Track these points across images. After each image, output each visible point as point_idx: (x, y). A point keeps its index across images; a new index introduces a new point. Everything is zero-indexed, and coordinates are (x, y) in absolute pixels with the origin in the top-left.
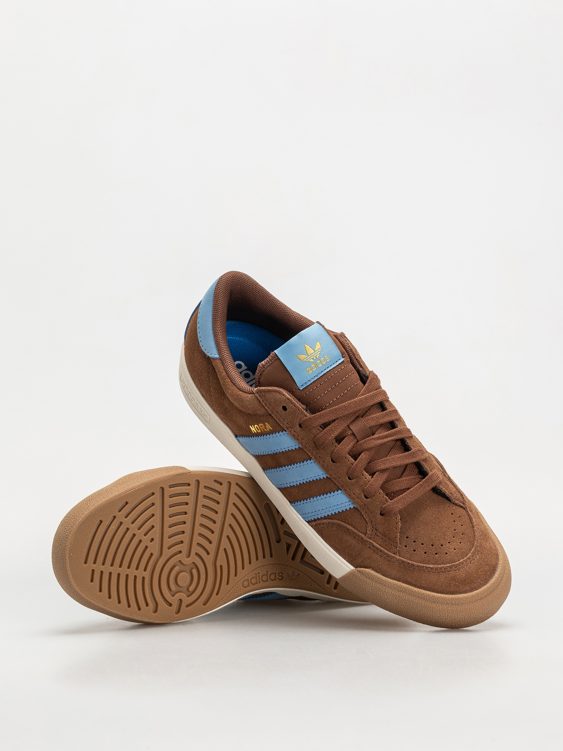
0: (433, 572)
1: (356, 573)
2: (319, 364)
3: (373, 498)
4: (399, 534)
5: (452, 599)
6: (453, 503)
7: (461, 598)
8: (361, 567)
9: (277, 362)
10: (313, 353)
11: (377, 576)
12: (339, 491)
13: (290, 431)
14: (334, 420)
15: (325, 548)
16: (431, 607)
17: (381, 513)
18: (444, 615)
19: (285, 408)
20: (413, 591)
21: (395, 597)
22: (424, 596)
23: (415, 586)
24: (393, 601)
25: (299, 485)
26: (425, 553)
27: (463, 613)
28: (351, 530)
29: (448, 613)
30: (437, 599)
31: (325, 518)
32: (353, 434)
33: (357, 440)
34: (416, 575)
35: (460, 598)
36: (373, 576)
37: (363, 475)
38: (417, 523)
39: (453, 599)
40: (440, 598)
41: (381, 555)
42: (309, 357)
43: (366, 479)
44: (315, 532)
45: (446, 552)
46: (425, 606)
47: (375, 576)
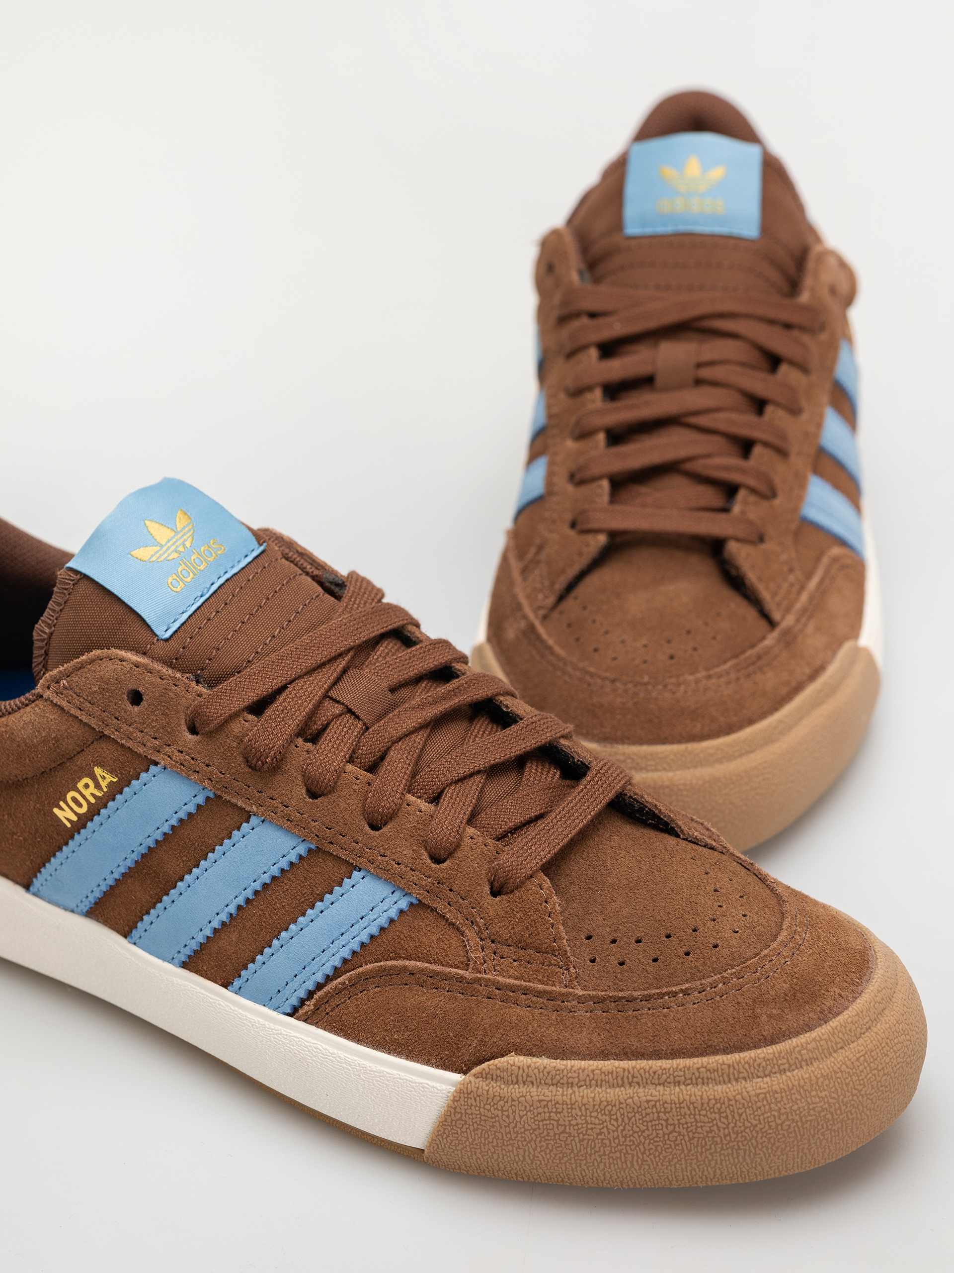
0: (694, 1004)
1: (473, 1084)
2: (197, 560)
3: (458, 854)
4: (562, 928)
5: (777, 1055)
6: (686, 839)
7: (802, 1046)
8: (481, 1062)
9: (83, 586)
10: (172, 538)
11: (538, 1064)
12: (355, 873)
13: (169, 757)
14: (284, 688)
15: (362, 1062)
16: (722, 1101)
17: (491, 889)
18: (769, 1114)
19: (136, 698)
20: (655, 1073)
21: (607, 1113)
22: (693, 1074)
23: (656, 1055)
24: (608, 1129)
25: (238, 915)
26: (655, 960)
27: (821, 1092)
28: (422, 971)
29: (779, 1105)
30: (731, 1070)
31: (337, 972)
32: (350, 711)
33: (365, 724)
34: (650, 1025)
35: (798, 1046)
36: (526, 1070)
37: (408, 805)
38: (602, 893)
39: (780, 1056)
40: (740, 1062)
41: (528, 1002)
42: (165, 548)
43: (420, 811)
44: (320, 1032)
45: (713, 941)
46: (705, 1105)
47: (529, 1067)
